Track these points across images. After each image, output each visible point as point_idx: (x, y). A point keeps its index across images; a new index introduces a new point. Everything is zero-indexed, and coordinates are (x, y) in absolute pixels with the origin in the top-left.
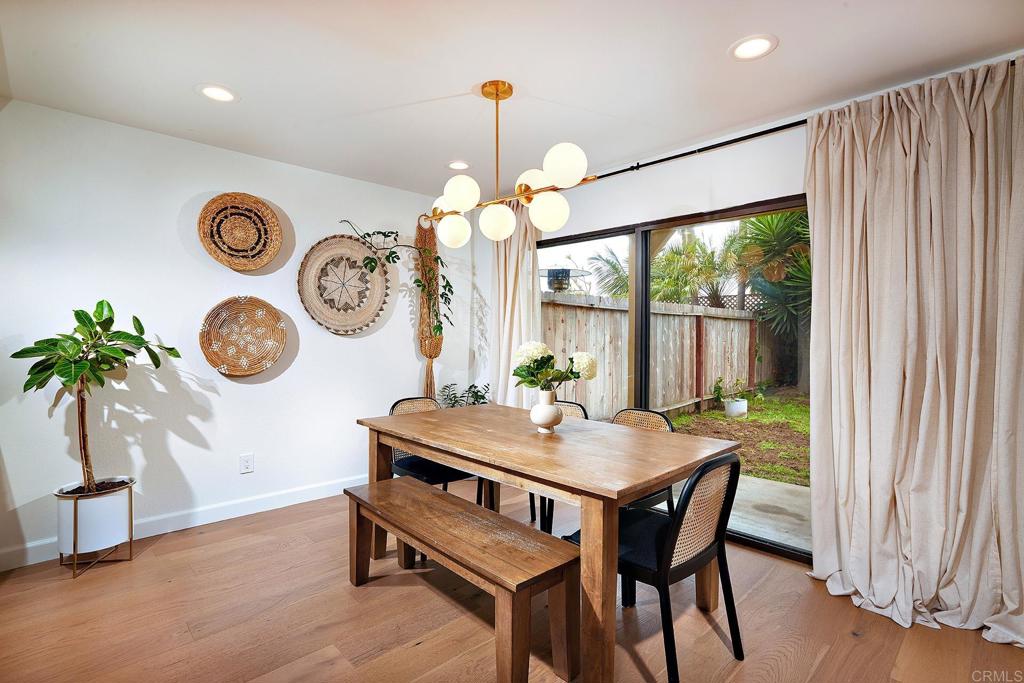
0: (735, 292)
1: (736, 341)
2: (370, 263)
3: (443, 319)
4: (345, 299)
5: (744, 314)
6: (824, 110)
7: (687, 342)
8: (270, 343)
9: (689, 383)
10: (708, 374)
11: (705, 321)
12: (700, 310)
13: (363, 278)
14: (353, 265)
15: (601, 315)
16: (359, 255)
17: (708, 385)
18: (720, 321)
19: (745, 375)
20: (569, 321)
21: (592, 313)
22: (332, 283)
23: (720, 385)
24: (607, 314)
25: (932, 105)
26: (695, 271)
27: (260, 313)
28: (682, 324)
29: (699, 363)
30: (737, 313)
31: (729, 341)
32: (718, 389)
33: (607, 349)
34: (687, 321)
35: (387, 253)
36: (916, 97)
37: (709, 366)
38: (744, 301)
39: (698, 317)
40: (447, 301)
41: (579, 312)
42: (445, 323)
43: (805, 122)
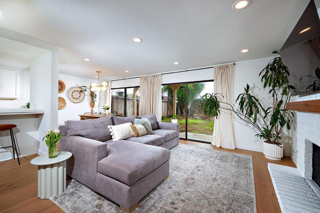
2: (81, 91)
3: (95, 101)
4: (76, 97)
8: (63, 104)
13: (80, 94)
14: (78, 92)
16: (79, 90)
19: (166, 113)
22: (74, 95)
27: (61, 99)
33: (131, 107)
35: (84, 90)
40: (96, 98)
42: (95, 102)
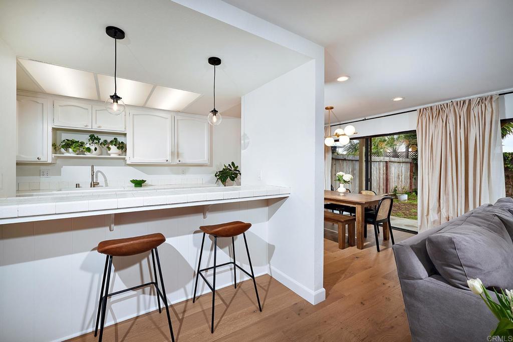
0: (404, 150)
1: (403, 171)
5: (407, 160)
6: (422, 107)
7: (382, 172)
9: (383, 187)
10: (391, 184)
11: (389, 163)
12: (387, 159)
15: (348, 162)
17: (391, 189)
18: (396, 164)
19: (408, 185)
20: (337, 165)
21: (345, 162)
23: (396, 189)
24: (350, 162)
25: (450, 110)
26: (386, 143)
28: (379, 165)
29: (387, 180)
30: (404, 160)
31: (400, 171)
32: (395, 190)
34: (381, 163)
36: (446, 107)
37: (391, 181)
38: (408, 154)
39: (386, 162)
41: (340, 161)
43: (416, 110)
